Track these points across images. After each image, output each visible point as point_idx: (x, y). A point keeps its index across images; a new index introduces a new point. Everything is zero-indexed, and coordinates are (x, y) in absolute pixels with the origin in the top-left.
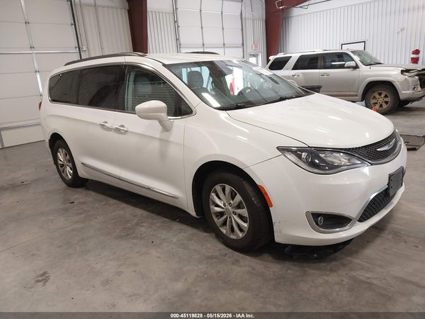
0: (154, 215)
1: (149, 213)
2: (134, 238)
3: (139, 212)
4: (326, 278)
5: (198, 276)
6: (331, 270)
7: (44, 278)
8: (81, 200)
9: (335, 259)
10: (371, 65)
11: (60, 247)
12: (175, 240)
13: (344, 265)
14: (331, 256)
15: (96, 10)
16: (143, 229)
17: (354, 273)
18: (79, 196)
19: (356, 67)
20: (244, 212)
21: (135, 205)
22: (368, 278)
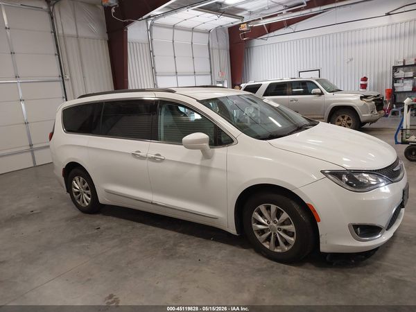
0: (186, 235)
1: (181, 234)
2: (179, 258)
3: (171, 233)
4: (368, 280)
5: (258, 287)
6: (370, 273)
7: (113, 300)
8: (106, 225)
9: (367, 264)
10: (333, 92)
11: (111, 271)
12: (219, 257)
13: (377, 268)
14: (364, 262)
15: (78, 40)
16: (182, 248)
17: (387, 274)
18: (101, 221)
19: (322, 94)
20: (291, 228)
21: (164, 227)
22: (401, 277)
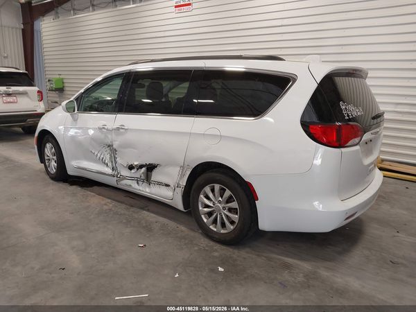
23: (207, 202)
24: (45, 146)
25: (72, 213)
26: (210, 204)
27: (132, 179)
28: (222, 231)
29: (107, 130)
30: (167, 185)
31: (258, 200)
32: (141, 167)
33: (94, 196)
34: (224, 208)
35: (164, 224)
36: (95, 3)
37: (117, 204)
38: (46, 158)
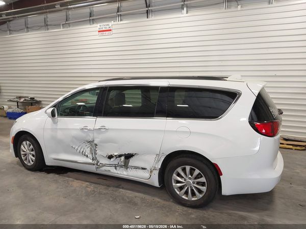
23: (179, 179)
24: (21, 143)
25: (65, 198)
26: (182, 180)
27: (110, 165)
28: (193, 199)
29: (90, 130)
30: (143, 169)
31: (222, 175)
32: (120, 156)
33: (73, 181)
34: (194, 183)
35: (142, 198)
36: (29, 26)
37: (96, 185)
38: (22, 153)
